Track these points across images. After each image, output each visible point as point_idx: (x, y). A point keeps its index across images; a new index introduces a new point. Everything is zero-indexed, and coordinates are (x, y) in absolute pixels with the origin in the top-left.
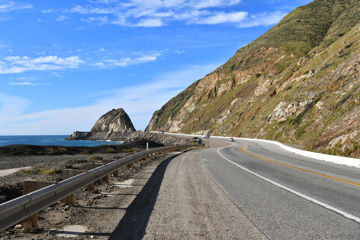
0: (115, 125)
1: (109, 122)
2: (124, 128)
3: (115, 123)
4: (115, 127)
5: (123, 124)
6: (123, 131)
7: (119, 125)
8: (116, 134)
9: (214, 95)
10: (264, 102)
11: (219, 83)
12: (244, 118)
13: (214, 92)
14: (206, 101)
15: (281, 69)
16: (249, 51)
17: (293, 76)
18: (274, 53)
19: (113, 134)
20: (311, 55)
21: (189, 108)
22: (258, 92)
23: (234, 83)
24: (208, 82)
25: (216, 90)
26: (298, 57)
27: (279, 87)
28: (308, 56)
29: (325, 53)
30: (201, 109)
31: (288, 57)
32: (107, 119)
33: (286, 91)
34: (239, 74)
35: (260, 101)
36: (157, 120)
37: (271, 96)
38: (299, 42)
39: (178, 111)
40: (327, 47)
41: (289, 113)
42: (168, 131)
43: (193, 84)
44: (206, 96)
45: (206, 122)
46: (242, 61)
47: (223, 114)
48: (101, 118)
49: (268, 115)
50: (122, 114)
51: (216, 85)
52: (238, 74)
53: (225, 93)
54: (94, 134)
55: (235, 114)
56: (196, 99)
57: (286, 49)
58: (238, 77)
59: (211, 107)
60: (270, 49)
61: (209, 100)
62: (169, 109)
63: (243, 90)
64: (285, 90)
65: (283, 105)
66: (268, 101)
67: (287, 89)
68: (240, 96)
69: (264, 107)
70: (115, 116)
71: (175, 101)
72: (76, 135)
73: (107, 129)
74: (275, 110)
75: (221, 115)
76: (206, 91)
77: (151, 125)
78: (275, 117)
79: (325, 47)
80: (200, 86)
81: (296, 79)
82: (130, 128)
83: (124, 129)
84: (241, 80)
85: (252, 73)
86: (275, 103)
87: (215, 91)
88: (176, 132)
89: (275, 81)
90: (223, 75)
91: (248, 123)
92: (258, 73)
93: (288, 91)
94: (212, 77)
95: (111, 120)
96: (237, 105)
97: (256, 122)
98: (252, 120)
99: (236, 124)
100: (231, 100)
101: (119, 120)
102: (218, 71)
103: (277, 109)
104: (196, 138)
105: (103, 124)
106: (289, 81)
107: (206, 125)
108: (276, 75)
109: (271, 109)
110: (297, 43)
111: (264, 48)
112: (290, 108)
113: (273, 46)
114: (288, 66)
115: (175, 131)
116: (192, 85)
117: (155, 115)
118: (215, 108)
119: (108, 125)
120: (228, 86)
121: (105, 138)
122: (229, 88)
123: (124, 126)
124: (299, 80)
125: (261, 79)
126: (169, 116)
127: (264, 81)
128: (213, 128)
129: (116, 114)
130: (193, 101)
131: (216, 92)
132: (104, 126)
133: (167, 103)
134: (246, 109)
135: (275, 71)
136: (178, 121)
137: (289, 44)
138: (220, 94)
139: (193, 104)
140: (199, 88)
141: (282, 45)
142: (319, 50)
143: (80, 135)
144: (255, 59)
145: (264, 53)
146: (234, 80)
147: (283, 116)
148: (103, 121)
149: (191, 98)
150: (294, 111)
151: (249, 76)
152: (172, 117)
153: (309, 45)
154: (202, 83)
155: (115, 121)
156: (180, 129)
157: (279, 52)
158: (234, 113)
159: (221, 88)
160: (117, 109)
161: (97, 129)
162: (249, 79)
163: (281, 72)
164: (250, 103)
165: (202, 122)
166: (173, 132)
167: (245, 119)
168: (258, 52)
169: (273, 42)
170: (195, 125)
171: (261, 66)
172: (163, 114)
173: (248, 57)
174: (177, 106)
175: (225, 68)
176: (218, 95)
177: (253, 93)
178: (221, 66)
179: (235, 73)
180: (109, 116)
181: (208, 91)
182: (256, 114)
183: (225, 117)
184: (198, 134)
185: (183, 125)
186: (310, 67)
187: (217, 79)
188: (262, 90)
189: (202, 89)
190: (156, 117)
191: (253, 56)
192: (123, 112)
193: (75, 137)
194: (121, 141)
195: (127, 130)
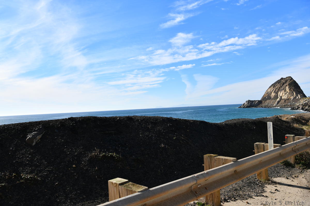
0: (284, 93)
1: (278, 90)
2: (293, 95)
3: (284, 91)
4: (284, 95)
5: (292, 91)
6: (292, 98)
7: (287, 92)
8: (285, 100)
19: (282, 101)
32: (276, 87)
48: (270, 87)
54: (264, 102)
70: (283, 84)
72: (248, 103)
73: (276, 97)
82: (299, 95)
83: (293, 96)
95: (280, 88)
101: (287, 88)
105: (272, 92)
119: (277, 93)
121: (275, 105)
123: (293, 93)
132: (273, 94)
143: (251, 104)
148: (272, 89)
155: (283, 89)
161: (267, 97)
180: (277, 85)
192: (291, 80)
193: (247, 106)
194: (290, 107)
195: (296, 97)
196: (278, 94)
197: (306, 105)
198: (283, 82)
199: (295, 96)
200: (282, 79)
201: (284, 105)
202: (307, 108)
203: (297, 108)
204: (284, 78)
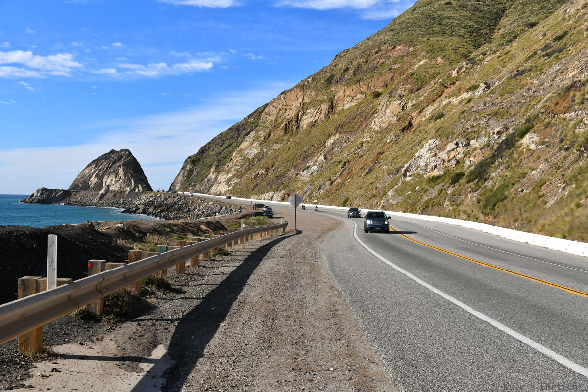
0: (114, 179)
1: (104, 172)
2: (129, 185)
3: (114, 175)
4: (113, 183)
5: (128, 176)
6: (128, 189)
7: (120, 178)
8: (115, 194)
9: (295, 128)
10: (391, 141)
11: (304, 107)
12: (352, 170)
13: (295, 122)
14: (281, 138)
15: (420, 83)
16: (360, 52)
17: (444, 95)
18: (407, 55)
19: (110, 195)
20: (477, 58)
21: (247, 151)
22: (377, 123)
23: (332, 107)
24: (285, 104)
25: (298, 119)
26: (451, 63)
27: (418, 114)
28: (472, 59)
29: (506, 54)
30: (269, 153)
31: (433, 62)
32: (101, 167)
33: (433, 121)
34: (341, 91)
35: (381, 139)
36: (191, 171)
37: (403, 130)
38: (452, 38)
39: (228, 157)
40: (508, 45)
41: (449, 161)
42: (208, 191)
43: (256, 111)
44: (279, 129)
45: (279, 177)
46: (347, 69)
47: (310, 163)
48: (89, 165)
49: (401, 164)
50: (128, 159)
51: (300, 111)
52: (339, 92)
53: (314, 125)
54: (75, 194)
55: (335, 162)
56: (262, 135)
57: (428, 48)
58: (339, 98)
59: (289, 149)
60: (399, 47)
61: (286, 138)
62: (212, 153)
63: (348, 121)
64: (430, 119)
65: (434, 145)
66: (397, 140)
67: (434, 117)
68: (343, 130)
69: (391, 150)
70: (114, 162)
71: (224, 139)
72: (40, 195)
73: (99, 186)
74: (417, 155)
75: (307, 165)
76: (279, 121)
77: (179, 180)
78: (418, 168)
79: (503, 44)
80: (269, 112)
81: (451, 100)
82: (140, 185)
83: (130, 187)
84: (346, 102)
85: (364, 91)
86: (413, 144)
87: (297, 121)
88: (223, 193)
89: (410, 105)
90: (313, 93)
91: (360, 180)
92: (377, 90)
93: (438, 121)
94: (292, 96)
95: (107, 169)
96: (337, 147)
97: (377, 178)
98: (367, 173)
99: (337, 181)
100: (326, 137)
101: (121, 170)
102: (304, 85)
103: (421, 154)
104: (261, 206)
105: (92, 175)
106: (438, 104)
107: (279, 183)
108: (412, 93)
109: (405, 153)
110: (447, 39)
111: (388, 47)
112: (450, 151)
113: (406, 44)
114: (433, 77)
115: (221, 191)
116: (254, 113)
117: (188, 164)
118: (296, 152)
119: (100, 178)
120: (321, 113)
121: (95, 201)
122: (322, 116)
123: (131, 181)
124: (457, 102)
125: (382, 100)
126: (212, 165)
127: (388, 103)
128: (291, 187)
129: (116, 158)
130: (257, 138)
131: (298, 123)
132: (94, 180)
133: (209, 143)
134: (355, 154)
135: (409, 86)
136: (227, 175)
137: (433, 40)
138: (305, 127)
139: (256, 144)
140: (268, 116)
141: (420, 42)
142: (492, 49)
143: (48, 197)
144: (371, 66)
145: (388, 55)
146: (332, 103)
147: (435, 167)
148: (93, 170)
149: (252, 134)
150: (459, 156)
151: (359, 96)
152: (217, 167)
153: (469, 44)
154: (273, 107)
156: (231, 188)
157: (415, 54)
158: (332, 161)
159: (307, 116)
160: (119, 150)
161: (81, 185)
162: (360, 101)
163: (421, 88)
164: (362, 143)
165: (271, 176)
166: (218, 193)
167: (354, 172)
168: (377, 53)
169: (403, 36)
170: (259, 181)
171: (382, 78)
172: (201, 162)
173: (358, 61)
174: (227, 147)
175: (316, 81)
176: (301, 128)
177: (367, 125)
178: (309, 77)
179: (334, 89)
180: (103, 162)
181: (283, 121)
182: (376, 163)
183: (315, 167)
184: (263, 198)
185: (236, 180)
186: (479, 77)
187: (300, 100)
188: (385, 120)
189: (272, 118)
190: (188, 166)
191: (367, 61)
192: (129, 156)
193: (39, 199)
194: (122, 207)
195: (135, 188)
196: (102, 180)
197: (150, 204)
198: (113, 158)
199: (133, 187)
200: (113, 152)
201: (113, 202)
202: (151, 210)
203: (134, 209)
204: (117, 151)
